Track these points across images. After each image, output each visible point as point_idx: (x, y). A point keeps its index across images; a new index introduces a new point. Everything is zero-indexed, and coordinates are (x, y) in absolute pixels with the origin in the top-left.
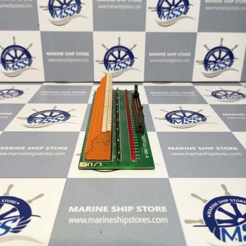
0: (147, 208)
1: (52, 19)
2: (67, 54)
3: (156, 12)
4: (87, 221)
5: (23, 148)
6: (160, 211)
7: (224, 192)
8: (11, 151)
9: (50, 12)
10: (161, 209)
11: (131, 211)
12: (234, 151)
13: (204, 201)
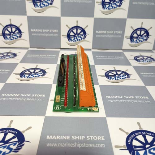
0: (93, 138)
1: (34, 8)
2: (44, 31)
3: (101, 5)
4: (57, 145)
5: (18, 95)
6: (101, 139)
7: (139, 127)
8: (10, 97)
9: (33, 4)
10: (101, 138)
11: (83, 139)
12: (146, 100)
13: (127, 133)
